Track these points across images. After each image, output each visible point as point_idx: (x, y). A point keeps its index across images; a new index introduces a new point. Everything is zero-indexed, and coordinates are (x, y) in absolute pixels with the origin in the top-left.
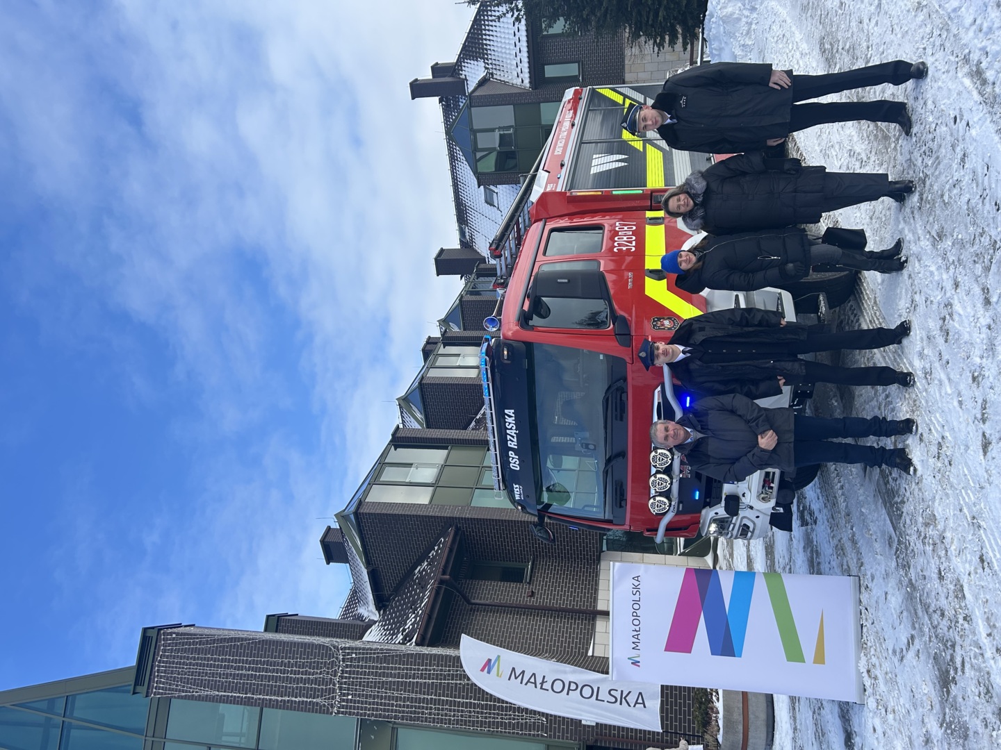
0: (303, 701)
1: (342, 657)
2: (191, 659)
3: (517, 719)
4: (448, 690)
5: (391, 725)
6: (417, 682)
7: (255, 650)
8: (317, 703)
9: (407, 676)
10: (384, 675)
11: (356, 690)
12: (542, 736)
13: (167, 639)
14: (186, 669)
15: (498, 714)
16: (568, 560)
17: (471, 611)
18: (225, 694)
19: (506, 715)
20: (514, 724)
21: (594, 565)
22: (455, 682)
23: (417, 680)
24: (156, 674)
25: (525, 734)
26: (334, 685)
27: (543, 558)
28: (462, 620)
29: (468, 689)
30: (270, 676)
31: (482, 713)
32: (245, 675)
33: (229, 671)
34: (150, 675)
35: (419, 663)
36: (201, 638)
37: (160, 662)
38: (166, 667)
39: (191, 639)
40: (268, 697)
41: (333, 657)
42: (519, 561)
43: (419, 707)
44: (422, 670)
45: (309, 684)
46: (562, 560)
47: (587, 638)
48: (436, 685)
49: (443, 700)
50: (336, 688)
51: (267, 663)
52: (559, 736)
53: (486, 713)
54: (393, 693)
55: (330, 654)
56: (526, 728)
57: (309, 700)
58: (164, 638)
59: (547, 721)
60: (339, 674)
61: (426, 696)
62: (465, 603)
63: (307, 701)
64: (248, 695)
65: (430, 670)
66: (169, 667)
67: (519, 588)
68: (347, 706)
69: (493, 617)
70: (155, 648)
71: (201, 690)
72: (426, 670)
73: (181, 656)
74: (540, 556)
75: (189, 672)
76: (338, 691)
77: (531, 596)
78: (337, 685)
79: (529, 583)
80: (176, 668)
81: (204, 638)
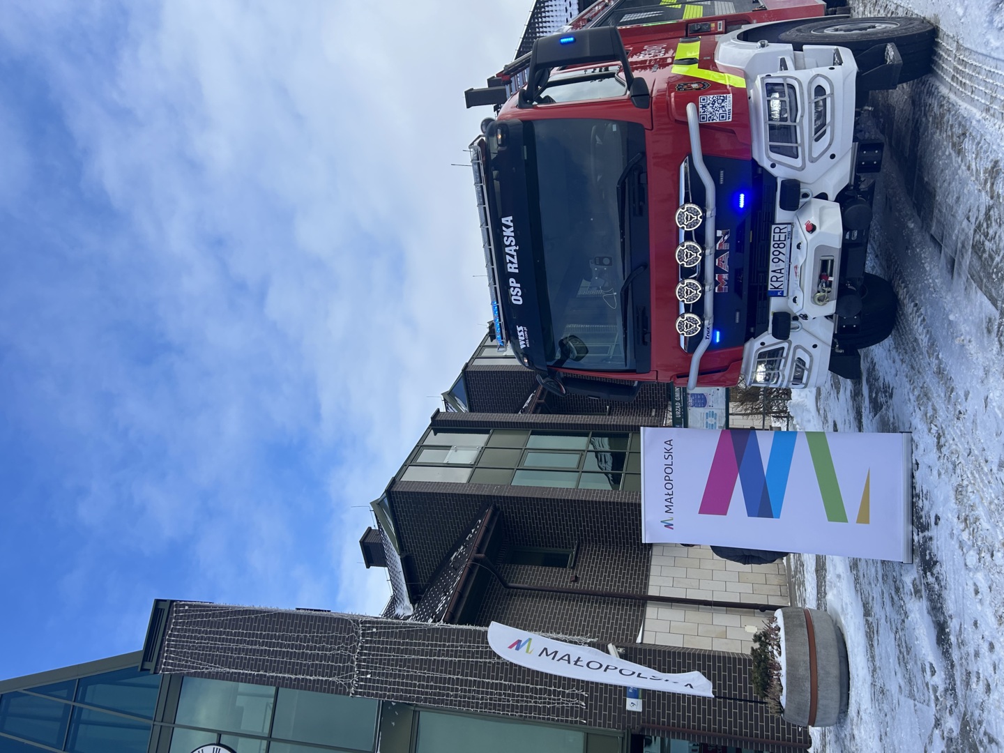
0: (318, 680)
1: (361, 632)
2: (203, 633)
3: (553, 703)
4: (476, 670)
5: (412, 708)
6: (443, 660)
7: (270, 624)
8: (334, 682)
9: (431, 653)
10: (406, 651)
11: (376, 668)
12: (581, 723)
13: (180, 612)
14: (197, 643)
15: (531, 697)
16: (617, 545)
17: (508, 595)
18: (236, 671)
19: (540, 698)
20: (549, 709)
21: (645, 551)
22: (483, 660)
23: (443, 658)
24: (166, 649)
25: (562, 721)
26: (353, 662)
27: (589, 543)
28: (498, 604)
29: (498, 668)
30: (284, 651)
31: (514, 695)
32: (258, 650)
33: (241, 646)
34: (160, 650)
35: (445, 638)
36: (214, 610)
37: (170, 635)
38: (176, 641)
39: (204, 611)
40: (280, 675)
41: (353, 631)
42: (563, 547)
43: (444, 688)
44: (449, 646)
45: (325, 661)
46: (610, 545)
47: (636, 625)
48: (463, 664)
49: (471, 681)
50: (355, 665)
51: (282, 637)
52: (600, 724)
53: (518, 696)
54: (416, 672)
55: (349, 628)
56: (562, 714)
57: (324, 679)
58: (176, 610)
59: (586, 706)
60: (358, 651)
61: (452, 676)
62: (502, 587)
63: (322, 680)
64: (260, 673)
65: (457, 647)
66: (180, 641)
67: (562, 572)
68: (365, 685)
69: (532, 602)
70: (167, 622)
71: (211, 666)
72: (453, 646)
73: (193, 630)
74: (586, 541)
75: (200, 647)
76: (356, 669)
77: (574, 581)
78: (356, 663)
79: (573, 568)
80: (187, 642)
81: (218, 610)
